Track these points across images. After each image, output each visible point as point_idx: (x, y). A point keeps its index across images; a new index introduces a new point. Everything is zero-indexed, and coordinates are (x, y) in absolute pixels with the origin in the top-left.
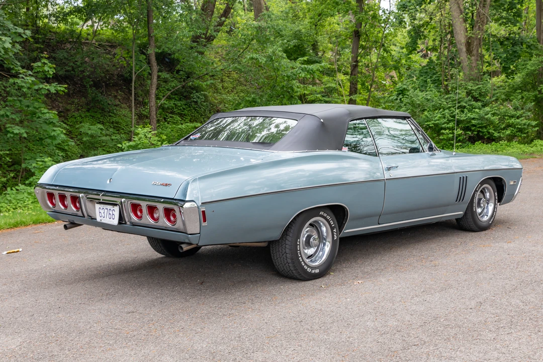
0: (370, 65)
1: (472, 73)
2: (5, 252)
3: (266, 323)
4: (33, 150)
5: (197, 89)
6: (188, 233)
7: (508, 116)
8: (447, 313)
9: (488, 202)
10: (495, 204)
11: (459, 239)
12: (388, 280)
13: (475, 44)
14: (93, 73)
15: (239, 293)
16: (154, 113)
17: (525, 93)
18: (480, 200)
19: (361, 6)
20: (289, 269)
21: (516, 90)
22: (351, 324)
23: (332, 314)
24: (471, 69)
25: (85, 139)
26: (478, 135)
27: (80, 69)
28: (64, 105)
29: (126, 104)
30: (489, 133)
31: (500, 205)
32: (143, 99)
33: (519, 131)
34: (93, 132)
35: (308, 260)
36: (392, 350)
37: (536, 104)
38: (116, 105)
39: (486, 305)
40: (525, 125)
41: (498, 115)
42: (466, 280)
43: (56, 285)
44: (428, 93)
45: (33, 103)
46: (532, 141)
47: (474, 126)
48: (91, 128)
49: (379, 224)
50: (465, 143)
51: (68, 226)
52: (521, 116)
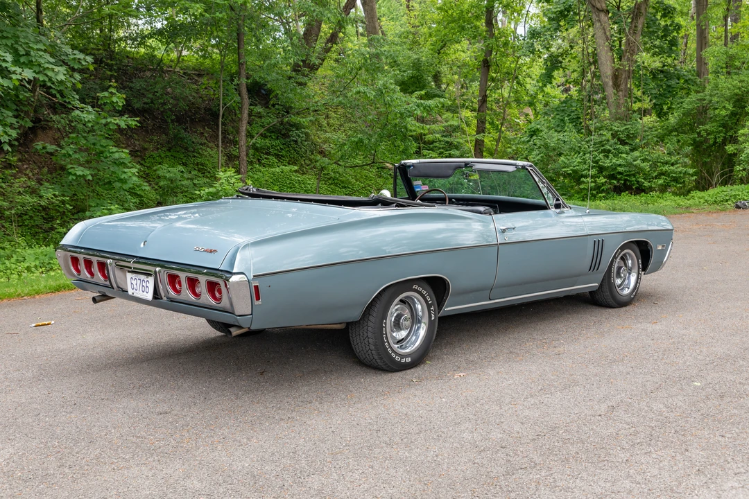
0: (501, 100)
1: (619, 111)
2: (34, 325)
3: (333, 432)
4: (102, 195)
5: (297, 126)
6: (237, 314)
7: (660, 162)
8: (568, 421)
9: (630, 271)
10: (639, 274)
11: (593, 318)
12: (498, 373)
13: (623, 77)
14: (175, 106)
15: (306, 388)
16: (245, 153)
17: (682, 136)
18: (619, 268)
19: (492, 31)
20: (372, 358)
21: (671, 131)
22: (443, 435)
23: (420, 420)
24: (618, 106)
25: (162, 183)
26: (625, 184)
27: (160, 101)
28: (142, 143)
29: (214, 142)
30: (638, 182)
31: (644, 274)
32: (234, 137)
33: (674, 181)
34: (171, 175)
35: (396, 346)
36: (492, 475)
37: (695, 148)
38: (201, 144)
39: (620, 411)
40: (680, 173)
41: (650, 161)
42: (596, 375)
43: (80, 371)
44: (566, 133)
45: (100, 141)
46: (689, 192)
47: (620, 173)
48: (170, 171)
49: (490, 299)
50: (609, 193)
51: (97, 298)
52: (676, 163)
